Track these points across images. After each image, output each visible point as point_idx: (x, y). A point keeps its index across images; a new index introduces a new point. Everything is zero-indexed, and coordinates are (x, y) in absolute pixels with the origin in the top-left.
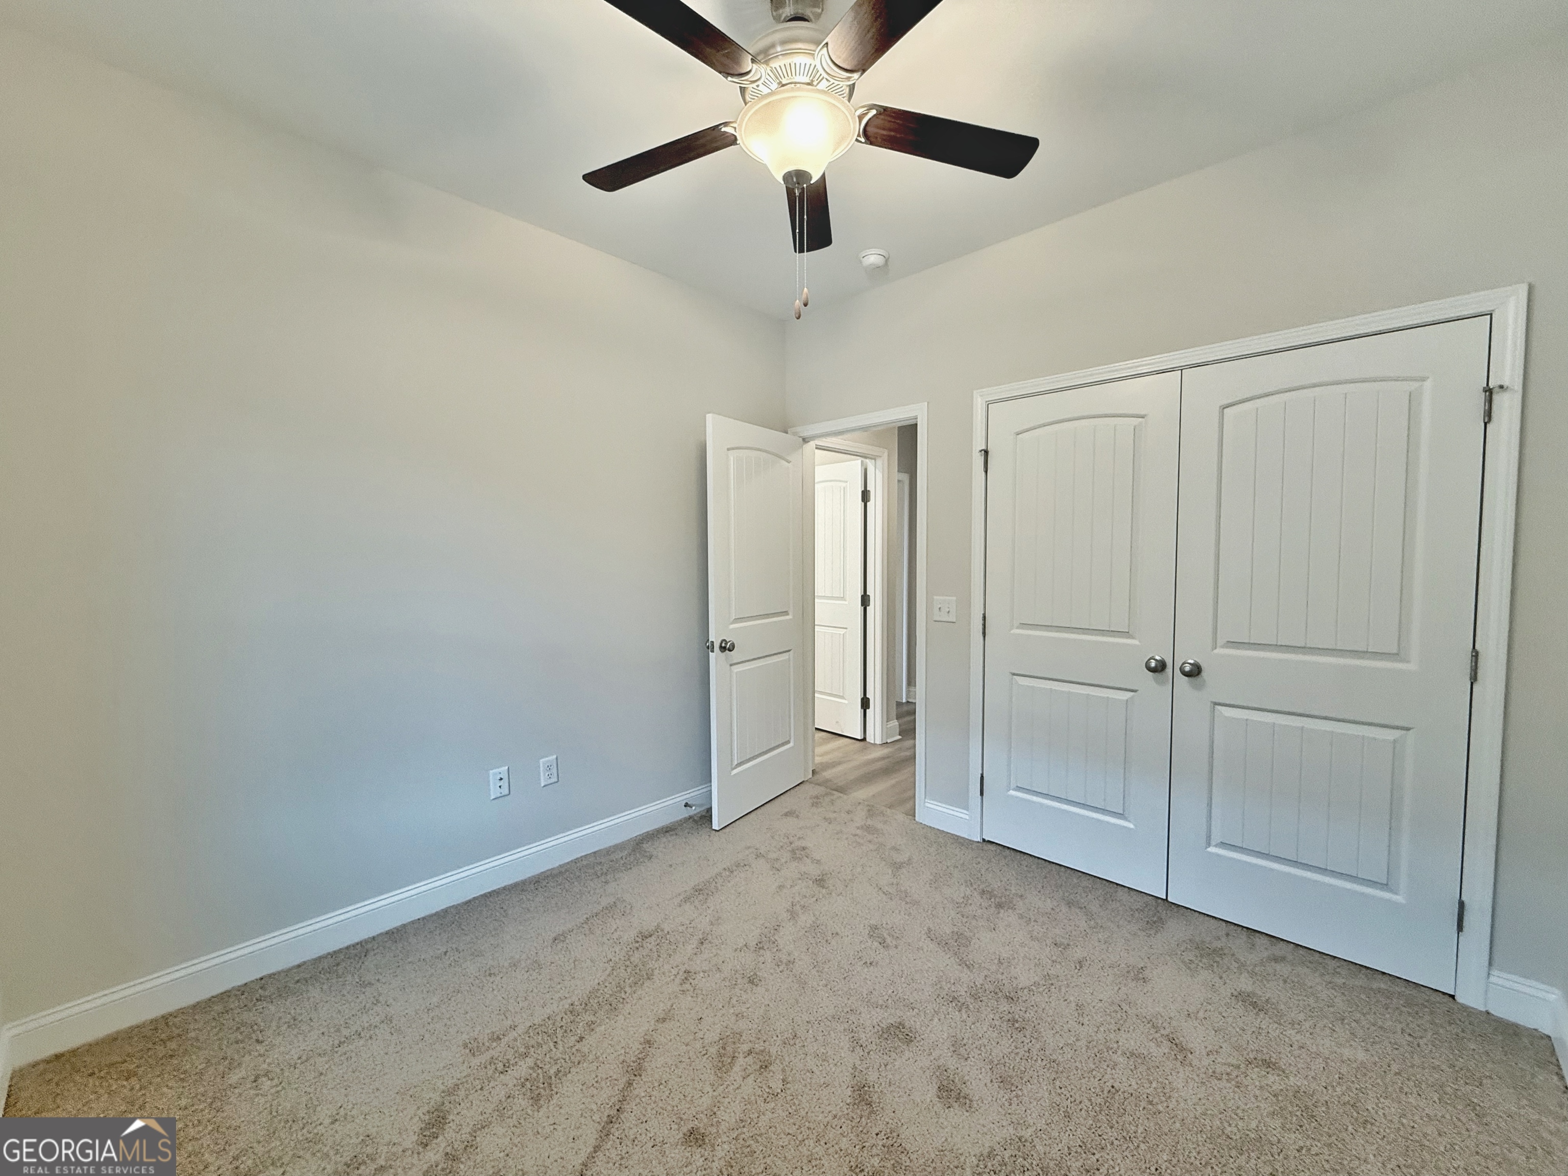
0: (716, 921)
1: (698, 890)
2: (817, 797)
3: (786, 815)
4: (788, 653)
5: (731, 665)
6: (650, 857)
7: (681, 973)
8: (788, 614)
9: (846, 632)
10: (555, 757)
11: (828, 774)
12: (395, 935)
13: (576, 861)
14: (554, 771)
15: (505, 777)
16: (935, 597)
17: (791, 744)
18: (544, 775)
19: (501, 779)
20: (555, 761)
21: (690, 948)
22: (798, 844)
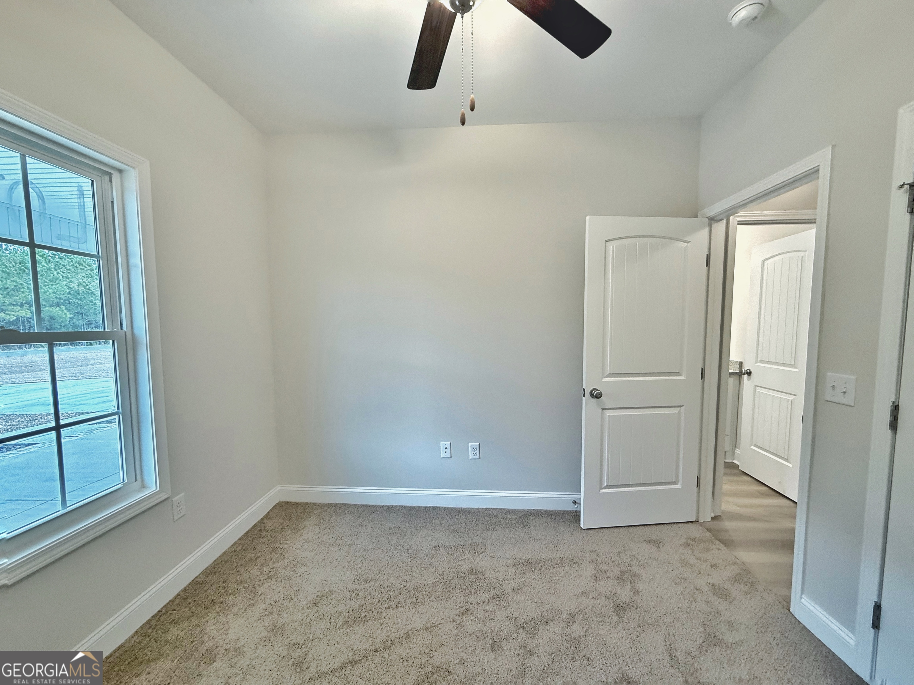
0: (518, 590)
1: (528, 562)
2: (694, 540)
3: (649, 542)
4: (678, 409)
5: (604, 409)
6: (524, 526)
7: (464, 608)
8: (680, 375)
9: (794, 399)
10: (478, 443)
11: (728, 525)
12: (390, 509)
13: (486, 509)
14: (478, 452)
15: (449, 447)
16: (828, 374)
17: (679, 486)
18: (471, 453)
19: (446, 448)
20: (478, 446)
21: (484, 597)
22: (635, 569)
